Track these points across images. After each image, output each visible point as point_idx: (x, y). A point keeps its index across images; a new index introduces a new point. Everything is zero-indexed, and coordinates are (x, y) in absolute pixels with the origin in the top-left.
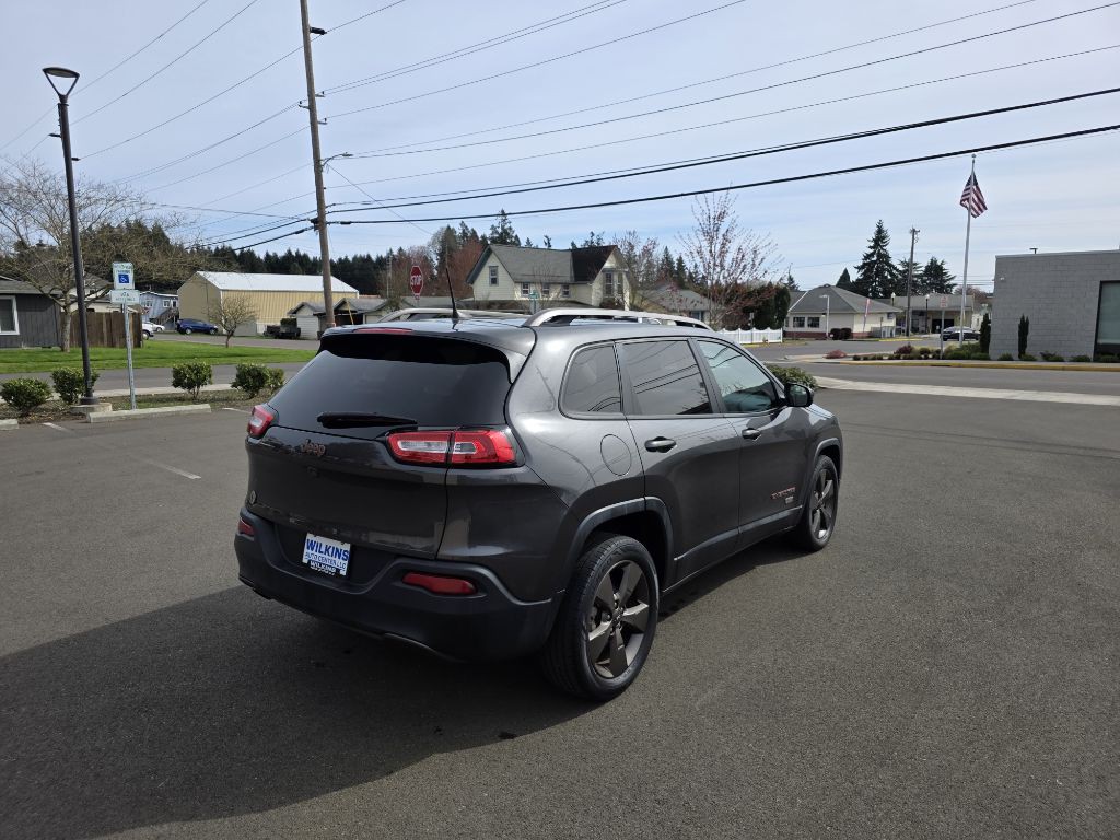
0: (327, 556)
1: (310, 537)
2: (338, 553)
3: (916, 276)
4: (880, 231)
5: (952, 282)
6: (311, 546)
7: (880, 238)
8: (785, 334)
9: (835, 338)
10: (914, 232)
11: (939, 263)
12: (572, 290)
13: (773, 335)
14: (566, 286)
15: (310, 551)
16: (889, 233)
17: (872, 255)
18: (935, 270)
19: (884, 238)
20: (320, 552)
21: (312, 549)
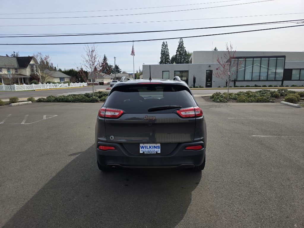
0: (150, 149)
1: (141, 145)
2: (155, 147)
3: (113, 69)
4: (105, 57)
5: (121, 71)
6: (143, 147)
7: (105, 59)
8: (88, 84)
9: (100, 85)
10: (115, 58)
11: (117, 66)
12: (18, 70)
13: (85, 84)
14: (16, 69)
15: (142, 149)
16: (107, 58)
17: (104, 63)
18: (117, 67)
19: (106, 59)
20: (147, 148)
21: (143, 148)
